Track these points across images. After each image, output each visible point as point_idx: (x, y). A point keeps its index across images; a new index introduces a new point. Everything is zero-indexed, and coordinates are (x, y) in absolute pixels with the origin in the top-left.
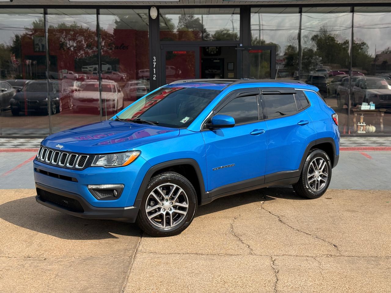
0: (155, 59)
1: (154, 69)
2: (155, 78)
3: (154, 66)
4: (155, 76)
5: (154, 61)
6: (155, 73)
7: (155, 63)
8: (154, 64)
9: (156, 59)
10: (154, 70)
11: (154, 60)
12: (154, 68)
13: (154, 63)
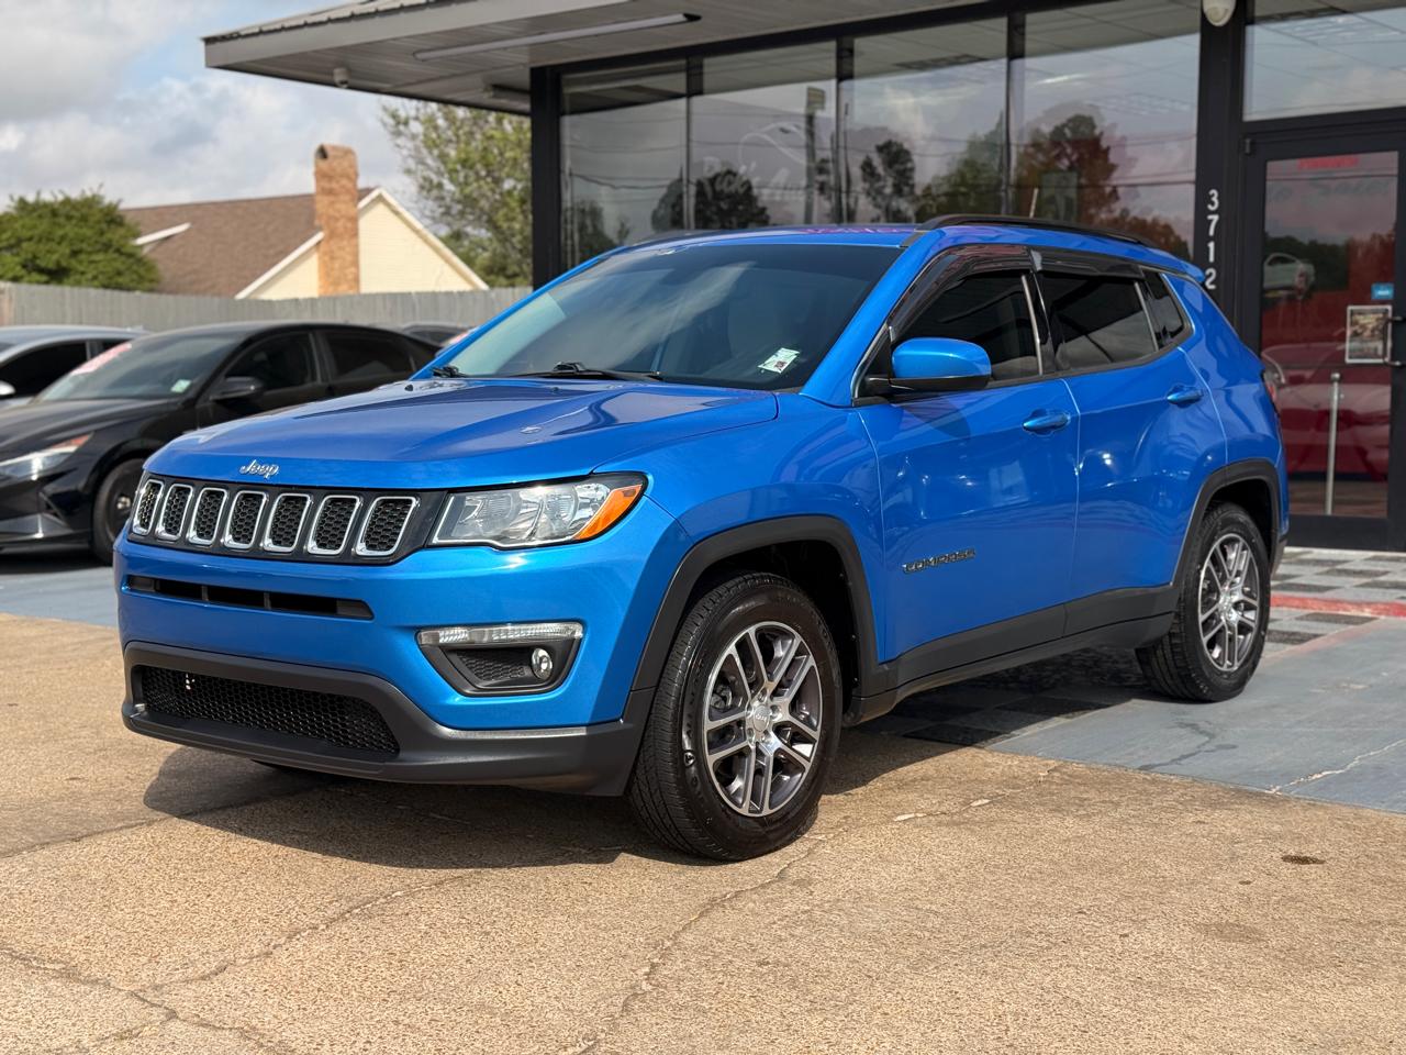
0: (1215, 199)
1: (1211, 245)
2: (1212, 283)
3: (1211, 232)
4: (1210, 275)
5: (1210, 207)
6: (1212, 259)
7: (1215, 218)
8: (1211, 221)
9: (1219, 198)
10: (1208, 249)
11: (1213, 204)
12: (1210, 239)
13: (1210, 217)
